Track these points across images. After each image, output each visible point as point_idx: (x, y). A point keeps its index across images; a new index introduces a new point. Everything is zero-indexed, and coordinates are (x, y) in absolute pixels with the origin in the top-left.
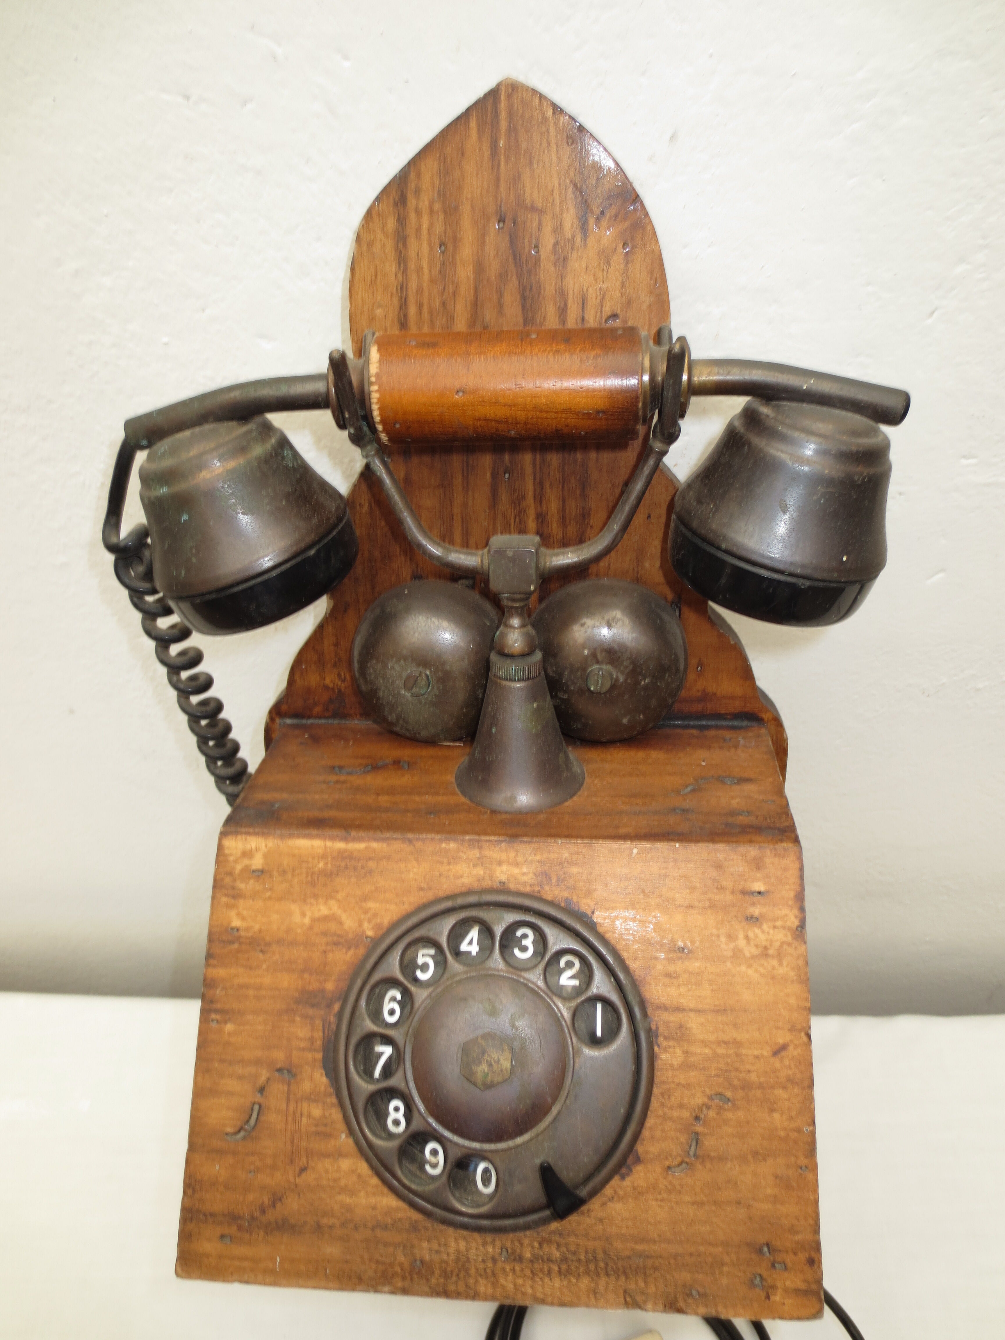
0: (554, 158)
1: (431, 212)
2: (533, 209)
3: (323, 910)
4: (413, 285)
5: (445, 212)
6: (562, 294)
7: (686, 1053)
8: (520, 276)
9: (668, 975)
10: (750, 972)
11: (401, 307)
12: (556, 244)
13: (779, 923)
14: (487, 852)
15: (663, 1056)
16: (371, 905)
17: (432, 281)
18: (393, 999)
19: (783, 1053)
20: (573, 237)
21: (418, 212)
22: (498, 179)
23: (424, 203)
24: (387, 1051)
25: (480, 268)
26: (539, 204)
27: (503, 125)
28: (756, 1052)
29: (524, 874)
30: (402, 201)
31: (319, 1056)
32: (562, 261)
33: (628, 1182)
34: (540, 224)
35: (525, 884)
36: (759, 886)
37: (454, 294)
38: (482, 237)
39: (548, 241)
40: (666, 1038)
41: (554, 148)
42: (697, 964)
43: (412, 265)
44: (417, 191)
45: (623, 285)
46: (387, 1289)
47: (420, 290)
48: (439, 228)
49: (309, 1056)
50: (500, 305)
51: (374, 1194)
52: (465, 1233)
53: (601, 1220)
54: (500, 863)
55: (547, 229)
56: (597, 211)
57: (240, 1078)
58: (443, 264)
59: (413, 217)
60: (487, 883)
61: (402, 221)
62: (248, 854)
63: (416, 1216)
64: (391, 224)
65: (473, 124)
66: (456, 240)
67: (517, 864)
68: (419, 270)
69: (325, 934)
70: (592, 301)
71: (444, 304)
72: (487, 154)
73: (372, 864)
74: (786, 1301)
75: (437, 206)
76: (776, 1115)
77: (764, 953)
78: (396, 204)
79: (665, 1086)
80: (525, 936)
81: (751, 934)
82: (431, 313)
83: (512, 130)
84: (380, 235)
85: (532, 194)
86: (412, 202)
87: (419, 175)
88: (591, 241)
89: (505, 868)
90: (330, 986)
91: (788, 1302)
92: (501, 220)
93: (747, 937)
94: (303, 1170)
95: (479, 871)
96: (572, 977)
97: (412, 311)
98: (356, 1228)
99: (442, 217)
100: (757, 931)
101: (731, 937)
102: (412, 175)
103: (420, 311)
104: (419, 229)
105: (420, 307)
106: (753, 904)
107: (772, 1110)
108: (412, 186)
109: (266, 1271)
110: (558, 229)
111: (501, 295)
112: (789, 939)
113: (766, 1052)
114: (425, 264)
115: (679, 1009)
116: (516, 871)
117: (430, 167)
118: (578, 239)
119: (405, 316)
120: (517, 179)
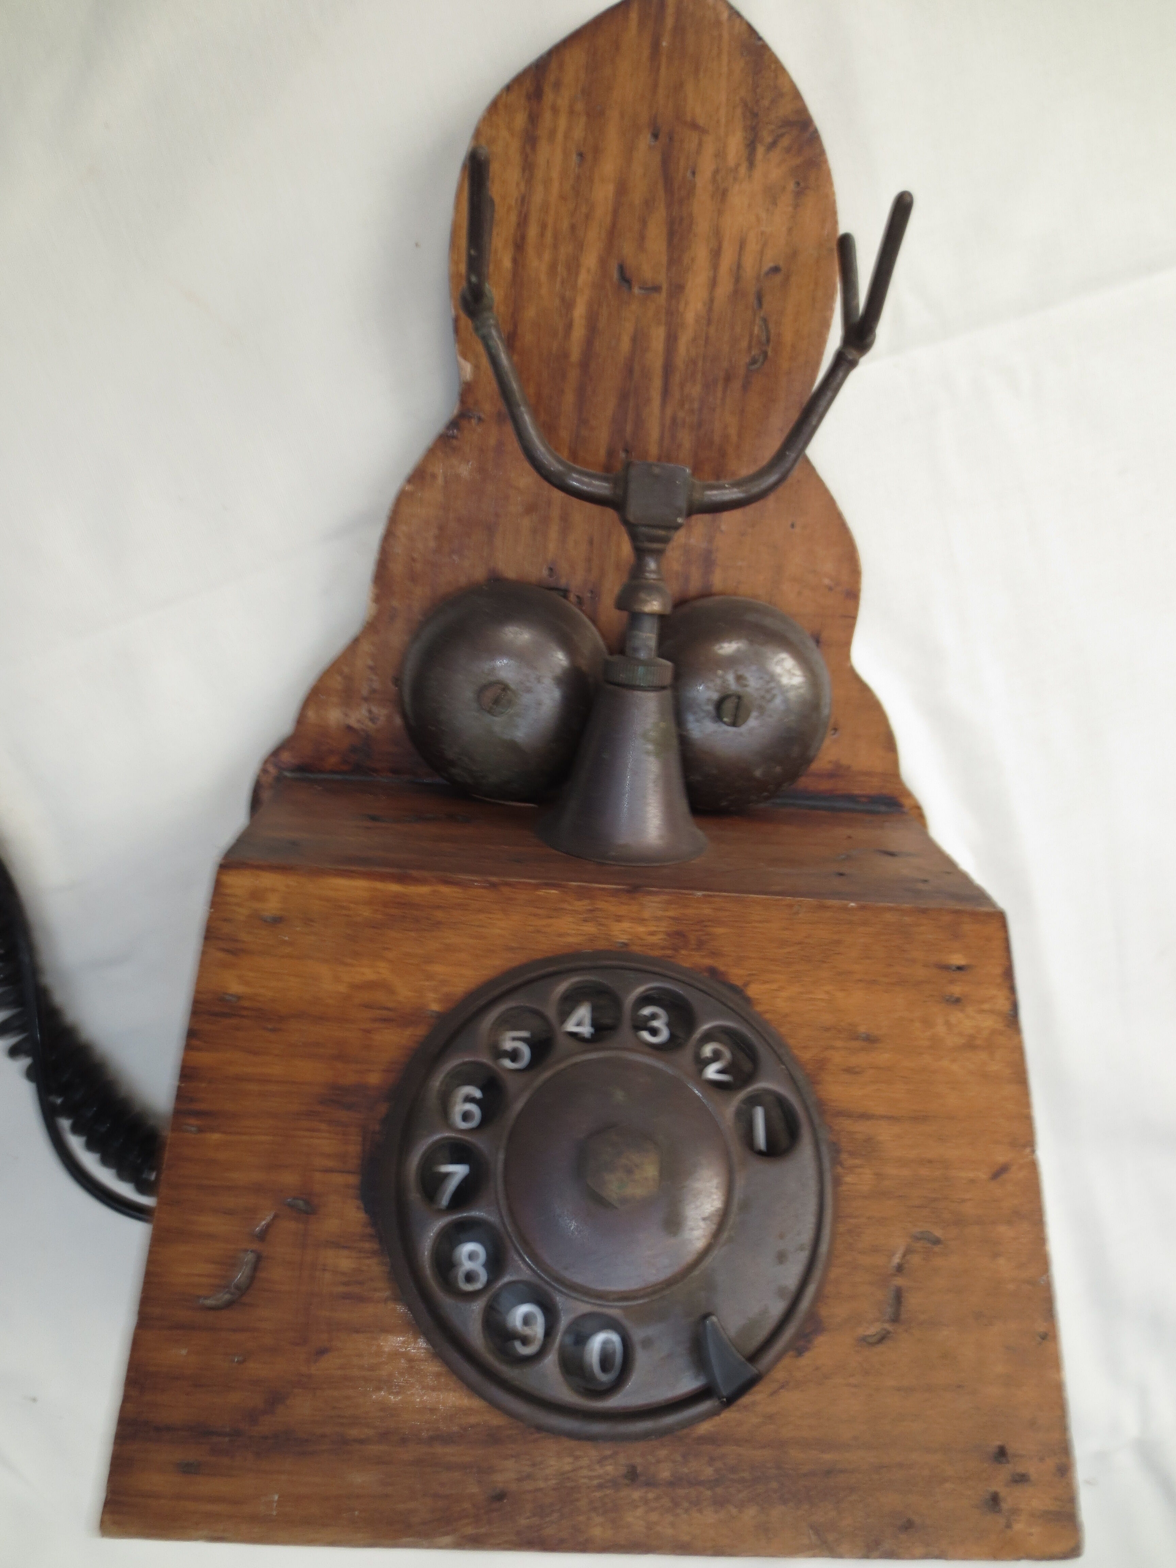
0: (725, 69)
1: (572, 112)
2: (694, 126)
3: (366, 972)
4: (538, 198)
5: (588, 115)
6: (717, 233)
7: (879, 1175)
8: (669, 205)
9: (849, 1070)
10: (955, 1067)
11: (519, 225)
12: (716, 172)
13: (986, 1006)
14: (600, 905)
15: (848, 1179)
16: (438, 968)
17: (563, 198)
18: (469, 1099)
19: (1005, 1176)
20: (738, 165)
21: (555, 110)
22: (655, 86)
23: (563, 102)
24: (459, 1171)
25: (622, 189)
26: (701, 122)
27: (670, 22)
28: (971, 1175)
29: (652, 934)
30: (536, 95)
31: (353, 1180)
32: (721, 195)
33: (806, 1360)
34: (700, 144)
35: (653, 946)
36: (958, 959)
37: (588, 217)
38: (629, 151)
39: (707, 166)
40: (852, 1154)
41: (725, 58)
42: (886, 1056)
43: (539, 174)
44: (557, 85)
45: (790, 230)
46: (448, 1539)
47: (545, 208)
48: (578, 133)
49: (339, 1179)
50: (642, 237)
51: (433, 1389)
52: (572, 1443)
53: (770, 1418)
54: (619, 919)
55: (709, 149)
56: (769, 139)
57: (229, 1212)
58: (578, 178)
59: (548, 115)
60: (601, 945)
61: (533, 119)
62: (256, 895)
63: (496, 1420)
64: (520, 120)
65: (634, 16)
66: (597, 151)
67: (642, 921)
68: (547, 182)
69: (368, 1006)
70: (752, 246)
71: (573, 227)
72: (646, 53)
73: (439, 915)
74: (1033, 1530)
75: (580, 107)
76: (1001, 1261)
77: (970, 1045)
78: (529, 97)
79: (853, 1221)
80: (654, 1017)
81: (953, 1019)
82: (555, 237)
83: (679, 30)
84: (504, 133)
85: (695, 108)
86: (549, 96)
87: (561, 67)
88: (758, 173)
89: (626, 925)
90: (374, 1079)
91: (1035, 1530)
92: (656, 136)
93: (948, 1023)
94: (322, 1352)
95: (590, 928)
96: (720, 1072)
97: (533, 231)
98: (404, 1441)
99: (583, 120)
100: (960, 1015)
101: (927, 1023)
102: (554, 65)
103: (542, 235)
104: (553, 133)
105: (543, 226)
106: (952, 982)
107: (995, 1255)
108: (552, 78)
109: (254, 1519)
110: (720, 155)
111: (644, 222)
112: (1000, 1026)
113: (982, 1175)
114: (555, 174)
115: (865, 1116)
116: (641, 929)
117: (576, 59)
118: (743, 170)
119: (523, 237)
120: (678, 87)
